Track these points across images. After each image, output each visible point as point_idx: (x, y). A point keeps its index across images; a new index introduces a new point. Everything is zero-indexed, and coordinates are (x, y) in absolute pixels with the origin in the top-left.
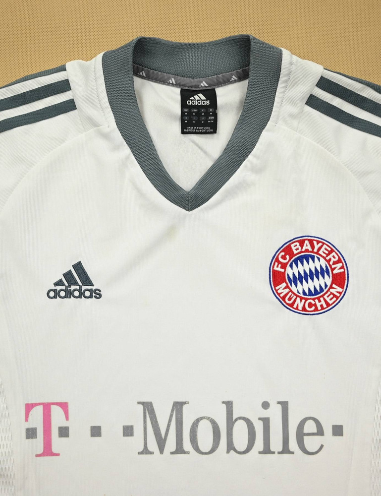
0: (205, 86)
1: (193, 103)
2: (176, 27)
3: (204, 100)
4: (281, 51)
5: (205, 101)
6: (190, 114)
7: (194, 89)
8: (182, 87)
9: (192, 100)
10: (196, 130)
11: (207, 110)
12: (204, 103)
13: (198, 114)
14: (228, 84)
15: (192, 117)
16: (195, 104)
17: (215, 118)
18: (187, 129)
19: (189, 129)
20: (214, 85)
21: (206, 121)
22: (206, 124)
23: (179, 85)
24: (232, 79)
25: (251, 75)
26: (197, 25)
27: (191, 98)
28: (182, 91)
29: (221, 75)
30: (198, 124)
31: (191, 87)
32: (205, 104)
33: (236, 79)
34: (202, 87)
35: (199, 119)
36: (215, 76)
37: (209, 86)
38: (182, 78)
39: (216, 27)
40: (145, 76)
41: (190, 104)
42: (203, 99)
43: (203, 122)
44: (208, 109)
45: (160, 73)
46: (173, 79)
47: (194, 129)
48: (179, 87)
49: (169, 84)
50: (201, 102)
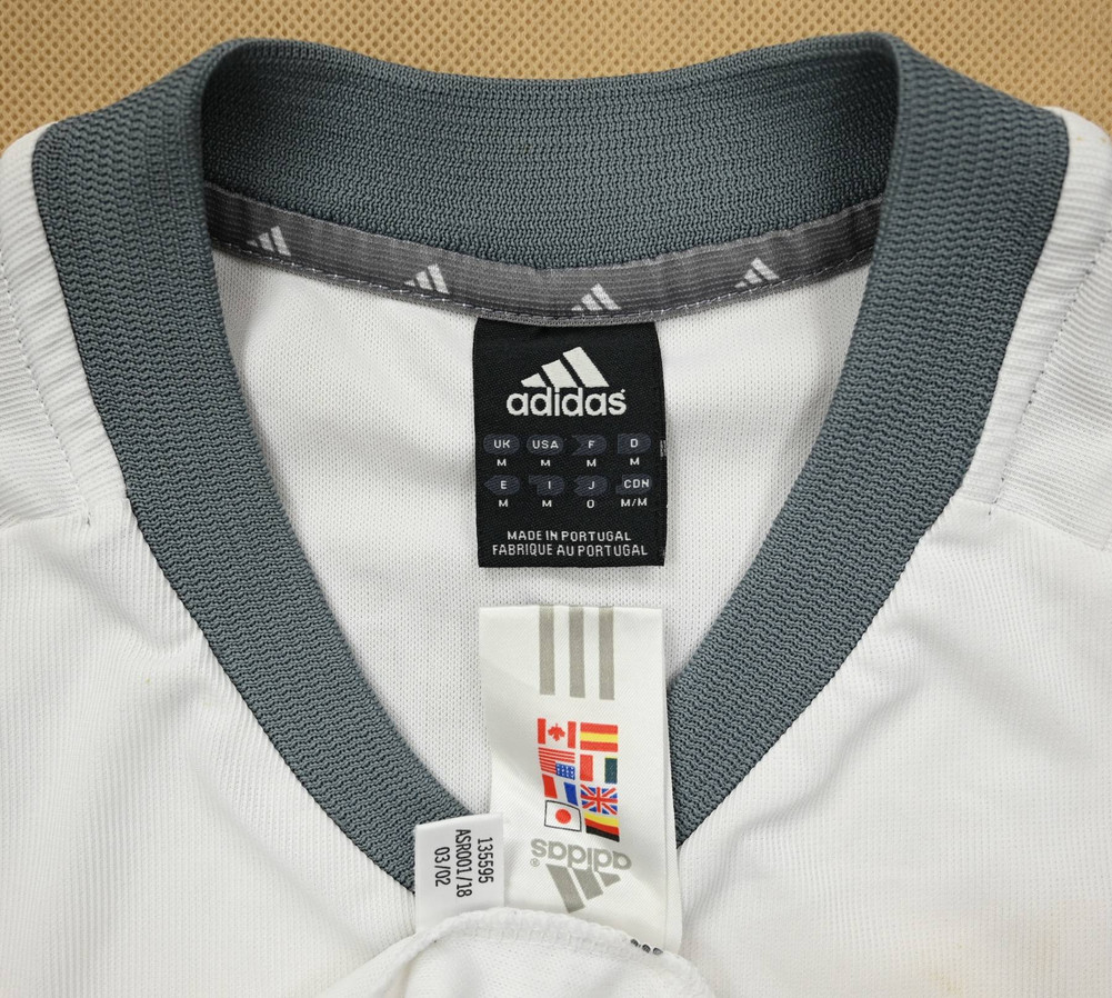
0: (605, 311)
1: (541, 404)
2: (431, 39)
3: (599, 390)
4: (1058, 131)
5: (602, 398)
6: (523, 462)
7: (545, 321)
8: (484, 312)
9: (532, 391)
10: (555, 544)
11: (612, 443)
12: (595, 405)
13: (567, 463)
14: (726, 302)
15: (532, 479)
16: (547, 411)
17: (654, 484)
18: (507, 542)
19: (519, 539)
20: (653, 305)
21: (609, 497)
22: (608, 516)
23: (468, 300)
24: (750, 276)
25: (883, 248)
26: (542, 30)
27: (526, 383)
28: (483, 332)
29: (691, 253)
30: (569, 514)
31: (532, 312)
32: (602, 410)
33: (770, 275)
34: (587, 312)
35: (571, 485)
36: (660, 259)
37: (624, 312)
38: (484, 264)
39: (645, 41)
40: (284, 250)
41: (524, 410)
42: (588, 384)
43: (591, 504)
44: (621, 436)
45: (363, 236)
46: (434, 270)
47: (544, 541)
48: (469, 312)
49: (414, 295)
50: (578, 399)
